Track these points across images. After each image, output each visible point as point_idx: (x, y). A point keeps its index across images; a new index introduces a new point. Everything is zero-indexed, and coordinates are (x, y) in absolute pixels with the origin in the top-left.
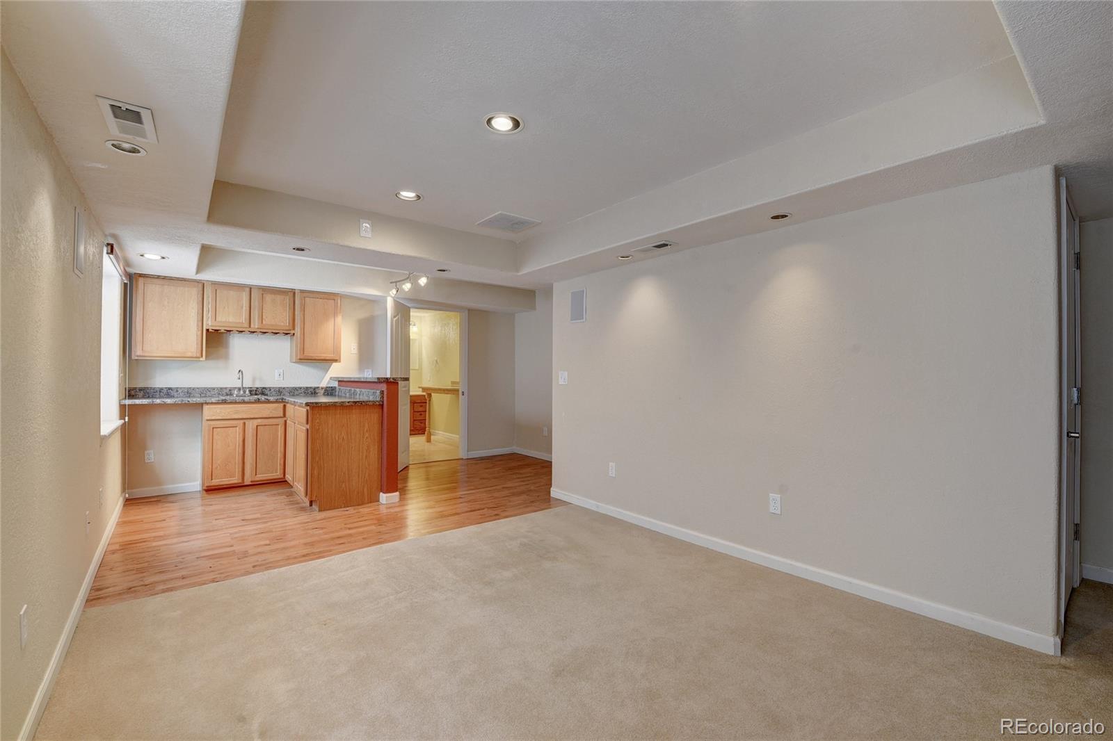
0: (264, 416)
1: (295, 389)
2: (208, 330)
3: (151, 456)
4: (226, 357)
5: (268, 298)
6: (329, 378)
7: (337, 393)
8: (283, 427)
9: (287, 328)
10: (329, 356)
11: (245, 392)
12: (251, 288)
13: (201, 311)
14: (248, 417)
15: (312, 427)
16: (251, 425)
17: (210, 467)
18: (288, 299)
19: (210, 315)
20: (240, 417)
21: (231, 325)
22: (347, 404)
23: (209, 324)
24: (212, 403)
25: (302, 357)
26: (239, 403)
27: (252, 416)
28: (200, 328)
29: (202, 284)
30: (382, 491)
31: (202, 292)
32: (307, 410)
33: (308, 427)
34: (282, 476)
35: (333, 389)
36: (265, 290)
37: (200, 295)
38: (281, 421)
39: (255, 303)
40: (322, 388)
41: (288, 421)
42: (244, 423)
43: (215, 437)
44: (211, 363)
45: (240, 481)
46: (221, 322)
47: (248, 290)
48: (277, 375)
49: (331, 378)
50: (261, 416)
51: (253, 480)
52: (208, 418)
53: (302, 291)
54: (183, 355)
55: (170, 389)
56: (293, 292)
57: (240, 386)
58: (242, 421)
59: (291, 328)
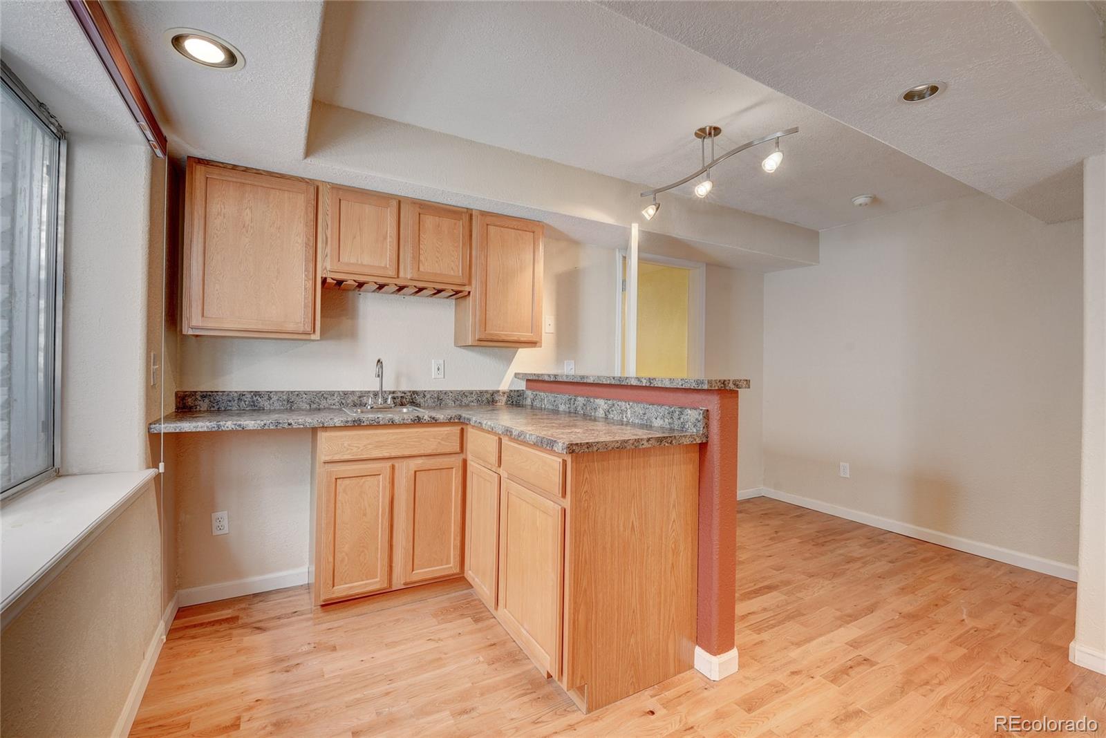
0: (429, 452)
1: (464, 394)
2: (324, 281)
3: (224, 521)
4: (352, 334)
5: (429, 221)
6: (513, 375)
7: (529, 402)
8: (460, 473)
9: (458, 281)
10: (525, 335)
11: (385, 401)
12: (400, 202)
13: (312, 239)
14: (399, 454)
15: (577, 502)
16: (405, 471)
17: (331, 559)
18: (460, 226)
19: (328, 250)
20: (386, 455)
21: (367, 271)
22: (646, 445)
23: (328, 268)
24: (335, 428)
25: (483, 337)
26: (385, 426)
27: (407, 453)
28: (311, 276)
29: (314, 189)
30: (699, 641)
31: (314, 203)
32: (564, 462)
33: (567, 503)
34: (457, 570)
35: (520, 394)
36: (425, 208)
37: (311, 210)
38: (456, 461)
39: (407, 232)
40: (504, 393)
41: (469, 462)
42: (393, 467)
43: (339, 498)
44: (329, 346)
45: (385, 585)
46: (348, 264)
47: (395, 203)
48: (434, 369)
49: (516, 375)
50: (422, 452)
51: (408, 581)
52: (328, 458)
53: (484, 214)
54: (279, 328)
55: (257, 394)
56: (469, 214)
57: (377, 388)
58: (388, 464)
59: (466, 281)
